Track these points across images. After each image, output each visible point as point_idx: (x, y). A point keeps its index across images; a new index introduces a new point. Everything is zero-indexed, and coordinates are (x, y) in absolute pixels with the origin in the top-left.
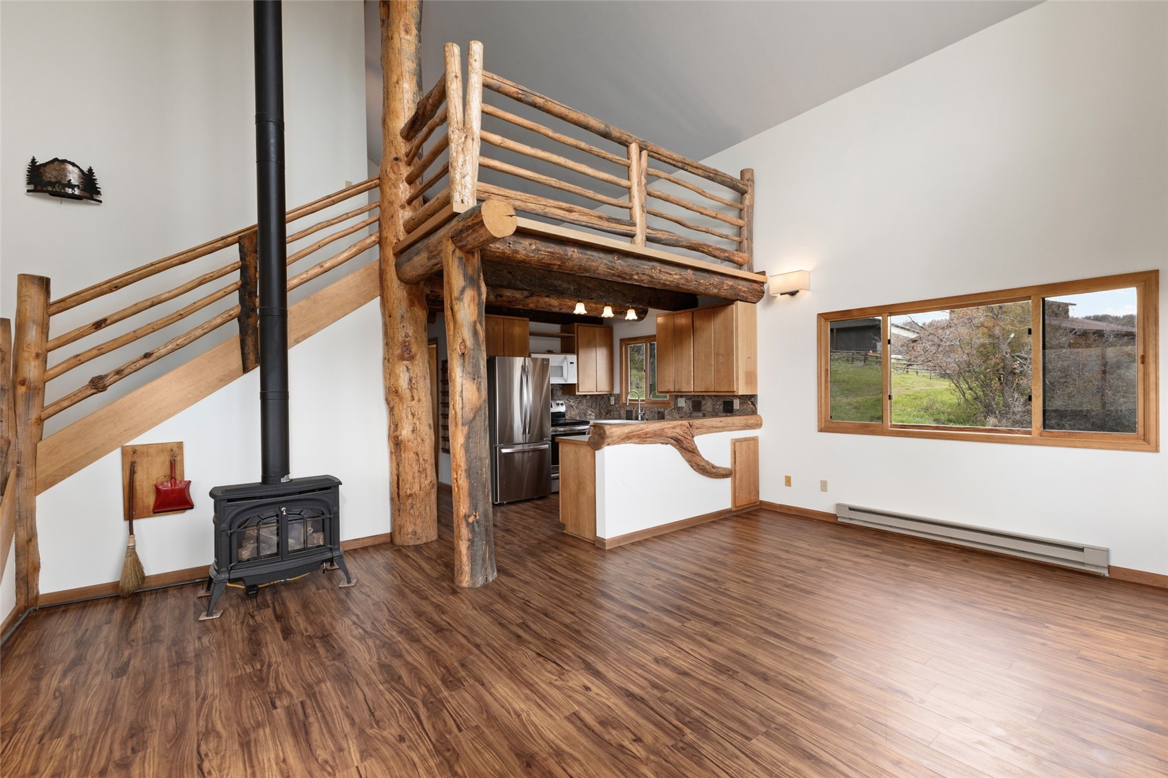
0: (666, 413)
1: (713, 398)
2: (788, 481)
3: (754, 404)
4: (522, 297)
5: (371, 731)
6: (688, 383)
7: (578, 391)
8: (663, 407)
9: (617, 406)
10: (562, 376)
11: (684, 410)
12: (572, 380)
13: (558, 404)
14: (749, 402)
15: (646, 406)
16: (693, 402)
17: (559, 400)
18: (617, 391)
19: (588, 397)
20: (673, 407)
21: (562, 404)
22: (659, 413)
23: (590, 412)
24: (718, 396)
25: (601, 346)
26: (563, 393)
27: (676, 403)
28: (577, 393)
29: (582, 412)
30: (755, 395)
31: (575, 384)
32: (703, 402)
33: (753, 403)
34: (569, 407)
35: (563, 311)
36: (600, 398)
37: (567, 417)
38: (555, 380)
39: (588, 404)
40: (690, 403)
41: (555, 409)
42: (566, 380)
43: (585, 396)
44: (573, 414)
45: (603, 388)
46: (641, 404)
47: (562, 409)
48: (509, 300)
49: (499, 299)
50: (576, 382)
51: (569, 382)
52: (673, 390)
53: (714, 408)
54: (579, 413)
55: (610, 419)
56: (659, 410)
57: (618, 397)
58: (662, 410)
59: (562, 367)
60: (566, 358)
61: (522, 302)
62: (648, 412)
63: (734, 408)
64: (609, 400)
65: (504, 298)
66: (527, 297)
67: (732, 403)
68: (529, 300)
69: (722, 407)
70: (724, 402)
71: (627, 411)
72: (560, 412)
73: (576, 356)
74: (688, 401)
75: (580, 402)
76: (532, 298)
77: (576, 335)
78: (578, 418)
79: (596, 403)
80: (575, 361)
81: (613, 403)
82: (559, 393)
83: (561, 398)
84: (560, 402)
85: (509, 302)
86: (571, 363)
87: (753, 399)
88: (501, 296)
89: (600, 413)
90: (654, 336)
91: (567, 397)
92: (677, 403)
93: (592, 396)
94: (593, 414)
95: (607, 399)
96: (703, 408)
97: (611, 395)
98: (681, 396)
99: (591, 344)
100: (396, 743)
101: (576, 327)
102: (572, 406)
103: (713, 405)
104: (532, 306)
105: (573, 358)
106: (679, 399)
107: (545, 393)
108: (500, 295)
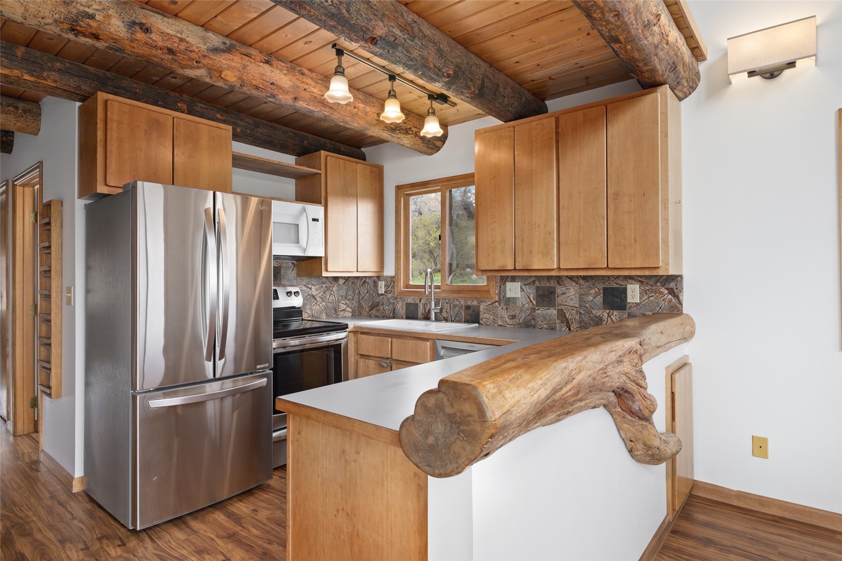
0: (482, 308)
1: (581, 281)
2: (761, 447)
3: (675, 294)
4: (203, 47)
6: (546, 254)
7: (327, 270)
8: (477, 298)
9: (390, 295)
10: (298, 242)
11: (519, 304)
12: (316, 250)
13: (289, 294)
14: (663, 290)
15: (443, 295)
16: (538, 289)
17: (292, 286)
18: (389, 271)
19: (341, 282)
20: (497, 298)
21: (296, 293)
22: (468, 308)
23: (343, 307)
24: (592, 277)
25: (365, 196)
26: (299, 275)
27: (502, 292)
28: (324, 274)
29: (330, 305)
30: (677, 277)
31: (321, 257)
32: (559, 290)
33: (671, 292)
34: (309, 298)
35: (301, 105)
36: (359, 283)
37: (305, 316)
38: (283, 249)
39: (341, 293)
40: (531, 292)
41: (284, 302)
42: (305, 250)
43: (336, 279)
44: (316, 312)
45: (367, 266)
46: (435, 293)
47: (297, 302)
48: (168, 44)
49: (140, 36)
50: (322, 254)
51: (310, 253)
52: (511, 267)
53: (581, 300)
54: (326, 308)
55: (377, 317)
56: (469, 303)
57: (392, 282)
58: (475, 303)
59: (298, 225)
60: (304, 210)
61: (206, 61)
62: (447, 306)
63: (629, 300)
64: (375, 284)
65: (153, 36)
66: (215, 50)
67: (624, 291)
68: (222, 60)
69: (599, 299)
70: (605, 289)
71: (408, 305)
72: (294, 307)
73: (323, 208)
74: (527, 289)
75: (328, 289)
76: (230, 57)
77: (322, 172)
78: (324, 318)
79: (354, 292)
80: (321, 215)
81: (382, 290)
82: (292, 274)
83: (295, 282)
84: (293, 289)
85: (170, 51)
86: (314, 220)
87: (672, 285)
88: (147, 30)
89: (360, 306)
90: (471, 176)
91: (305, 280)
92: (505, 291)
93: (347, 279)
94: (349, 309)
95: (372, 284)
96: (559, 300)
97: (378, 277)
98: (513, 279)
99: (348, 193)
101: (323, 158)
102: (314, 297)
103: (581, 295)
104: (231, 77)
105: (317, 211)
106: (509, 285)
107: (265, 274)
108: (141, 25)
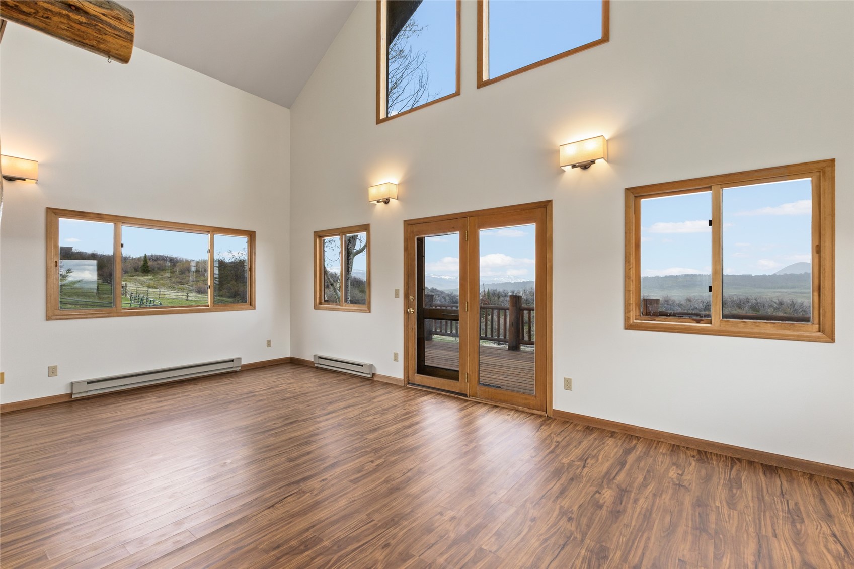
5: (578, 536)
100: (574, 520)
